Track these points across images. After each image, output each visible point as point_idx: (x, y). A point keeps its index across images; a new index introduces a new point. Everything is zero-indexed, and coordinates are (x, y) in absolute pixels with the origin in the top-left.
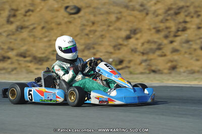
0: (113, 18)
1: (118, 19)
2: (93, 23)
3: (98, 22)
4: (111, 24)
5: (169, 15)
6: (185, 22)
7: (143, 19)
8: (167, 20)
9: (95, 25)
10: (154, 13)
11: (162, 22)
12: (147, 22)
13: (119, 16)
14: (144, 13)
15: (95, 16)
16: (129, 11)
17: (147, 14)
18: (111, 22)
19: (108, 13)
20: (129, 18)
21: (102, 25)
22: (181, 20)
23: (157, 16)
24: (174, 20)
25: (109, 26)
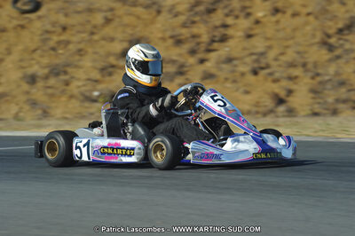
0: (98, 19)
1: (108, 21)
2: (64, 29)
3: (73, 26)
4: (95, 31)
5: (196, 14)
6: (225, 26)
7: (153, 22)
8: (194, 22)
9: (68, 32)
10: (170, 11)
11: (184, 25)
12: (159, 26)
13: (109, 15)
14: (153, 11)
15: (66, 15)
16: (126, 7)
17: (159, 12)
18: (95, 27)
19: (90, 10)
20: (127, 20)
21: (79, 32)
22: (218, 23)
23: (176, 16)
24: (206, 22)
25: (92, 33)
